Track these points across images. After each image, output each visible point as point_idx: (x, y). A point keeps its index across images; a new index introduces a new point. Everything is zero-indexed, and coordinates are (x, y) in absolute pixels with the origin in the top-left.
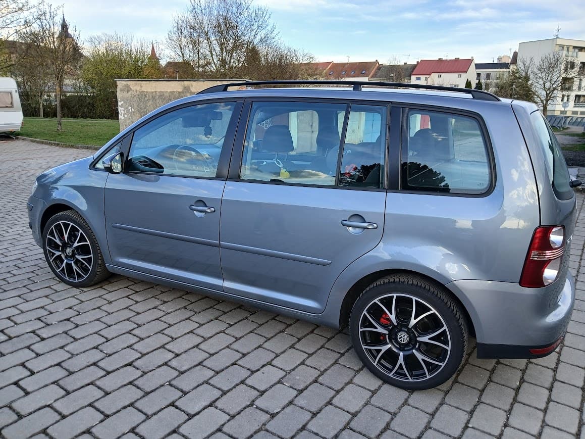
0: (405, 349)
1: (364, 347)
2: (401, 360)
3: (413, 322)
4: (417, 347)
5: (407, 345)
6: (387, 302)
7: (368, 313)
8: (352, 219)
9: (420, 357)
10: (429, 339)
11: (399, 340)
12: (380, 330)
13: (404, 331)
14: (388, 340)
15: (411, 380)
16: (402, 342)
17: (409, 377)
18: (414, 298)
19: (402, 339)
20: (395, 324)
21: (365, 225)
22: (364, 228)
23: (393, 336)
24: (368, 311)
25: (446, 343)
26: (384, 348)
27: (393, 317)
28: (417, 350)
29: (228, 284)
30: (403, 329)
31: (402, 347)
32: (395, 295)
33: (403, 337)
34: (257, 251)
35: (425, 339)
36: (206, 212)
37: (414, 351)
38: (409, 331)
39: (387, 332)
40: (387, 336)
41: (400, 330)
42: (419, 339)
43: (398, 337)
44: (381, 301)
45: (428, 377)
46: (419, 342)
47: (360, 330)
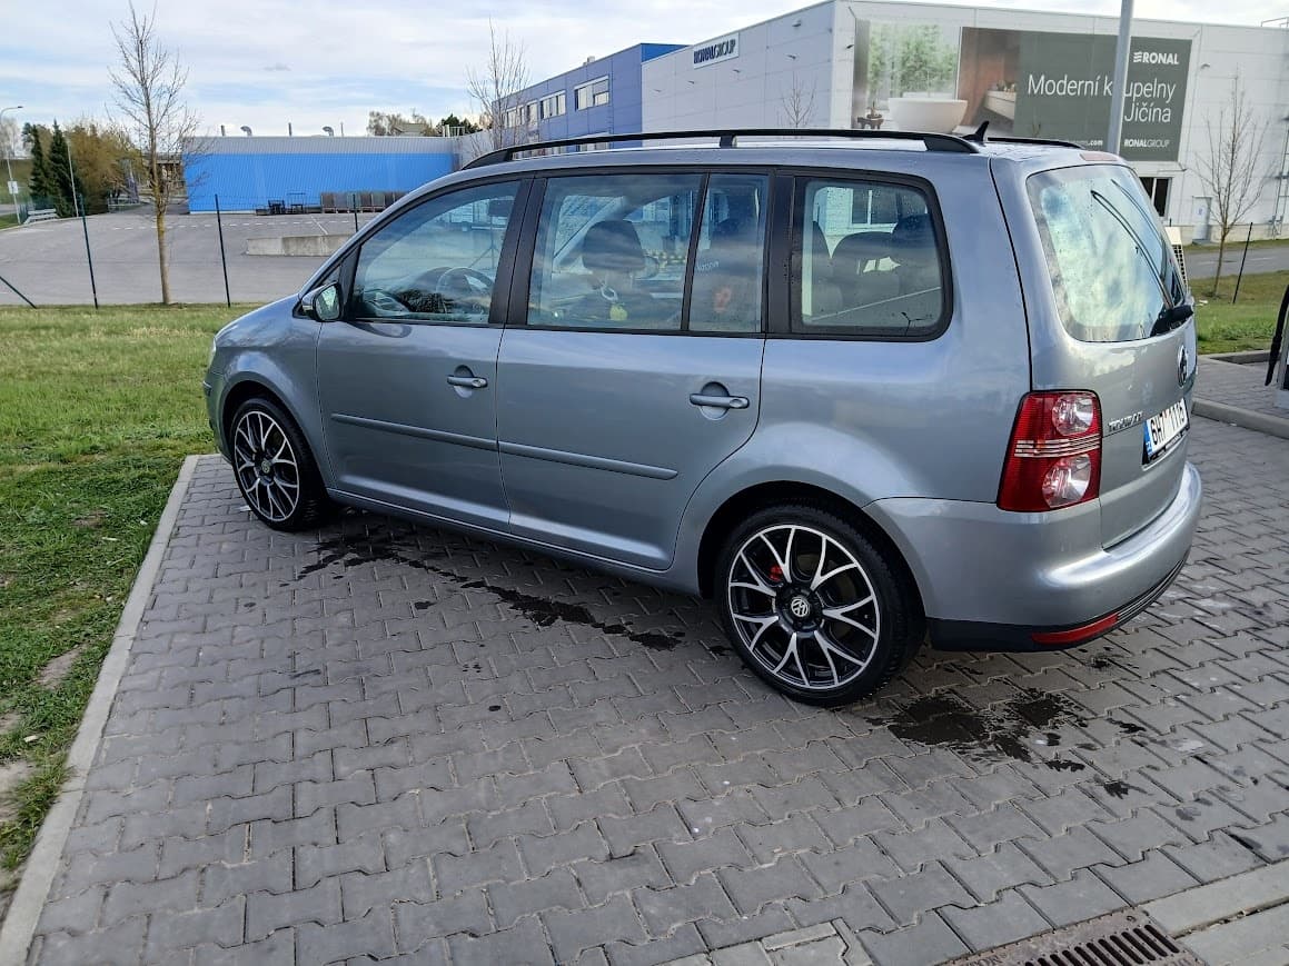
0: (805, 628)
1: (734, 616)
2: (793, 647)
3: (819, 579)
4: (822, 626)
5: (806, 621)
6: (779, 539)
7: (746, 556)
8: (708, 391)
9: (824, 644)
10: (843, 614)
11: (794, 610)
12: (762, 588)
13: (803, 594)
14: (774, 608)
15: (807, 686)
16: (798, 614)
17: (805, 680)
18: (825, 537)
19: (798, 609)
20: (789, 580)
21: (726, 400)
22: (727, 408)
23: (784, 602)
24: (748, 552)
25: (872, 626)
26: (768, 622)
27: (785, 568)
28: (821, 632)
29: (517, 520)
30: (802, 591)
31: (798, 624)
32: (794, 528)
33: (801, 606)
34: (555, 455)
35: (835, 613)
36: (472, 387)
37: (816, 633)
38: (811, 598)
39: (774, 594)
40: (774, 601)
41: (798, 593)
42: (826, 612)
43: (793, 605)
44: (770, 536)
45: (837, 684)
46: (825, 617)
47: (731, 585)
